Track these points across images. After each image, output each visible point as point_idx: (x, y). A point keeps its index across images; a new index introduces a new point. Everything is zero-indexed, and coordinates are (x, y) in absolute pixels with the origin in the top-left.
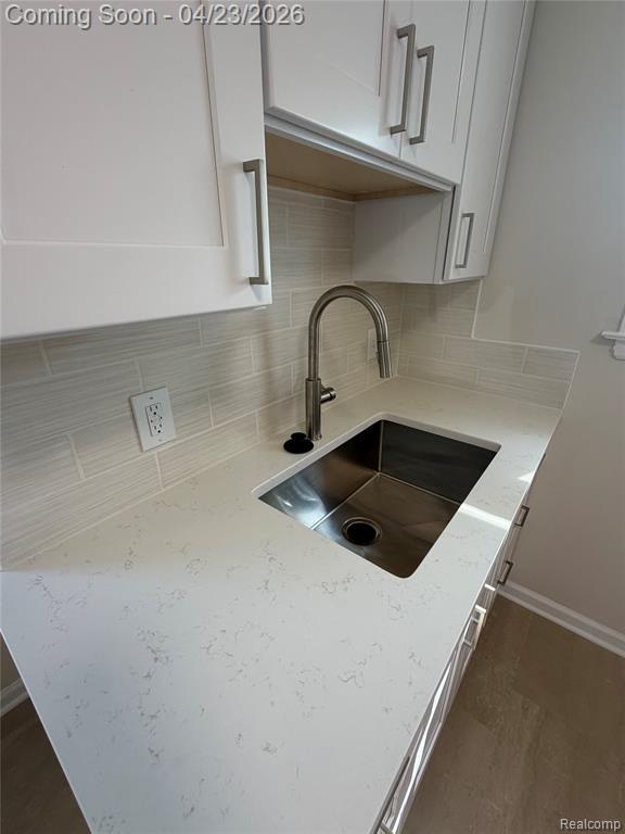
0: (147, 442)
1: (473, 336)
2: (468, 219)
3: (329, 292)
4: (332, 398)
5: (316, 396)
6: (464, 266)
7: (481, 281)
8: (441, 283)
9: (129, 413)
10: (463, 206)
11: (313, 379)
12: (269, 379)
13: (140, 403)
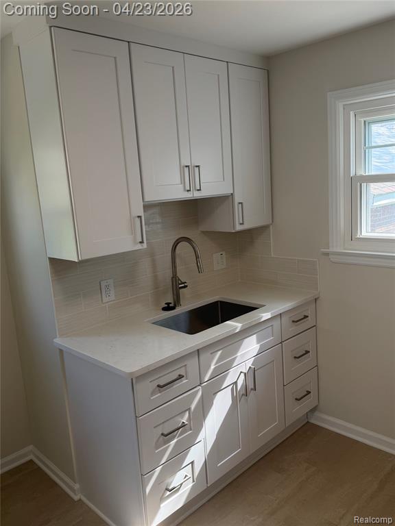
0: (105, 300)
1: (272, 256)
2: (240, 205)
3: (177, 240)
4: (185, 287)
5: (177, 286)
6: (243, 224)
7: (271, 227)
8: (234, 231)
9: (99, 287)
10: (237, 199)
11: (175, 278)
12: (155, 277)
13: (103, 284)
